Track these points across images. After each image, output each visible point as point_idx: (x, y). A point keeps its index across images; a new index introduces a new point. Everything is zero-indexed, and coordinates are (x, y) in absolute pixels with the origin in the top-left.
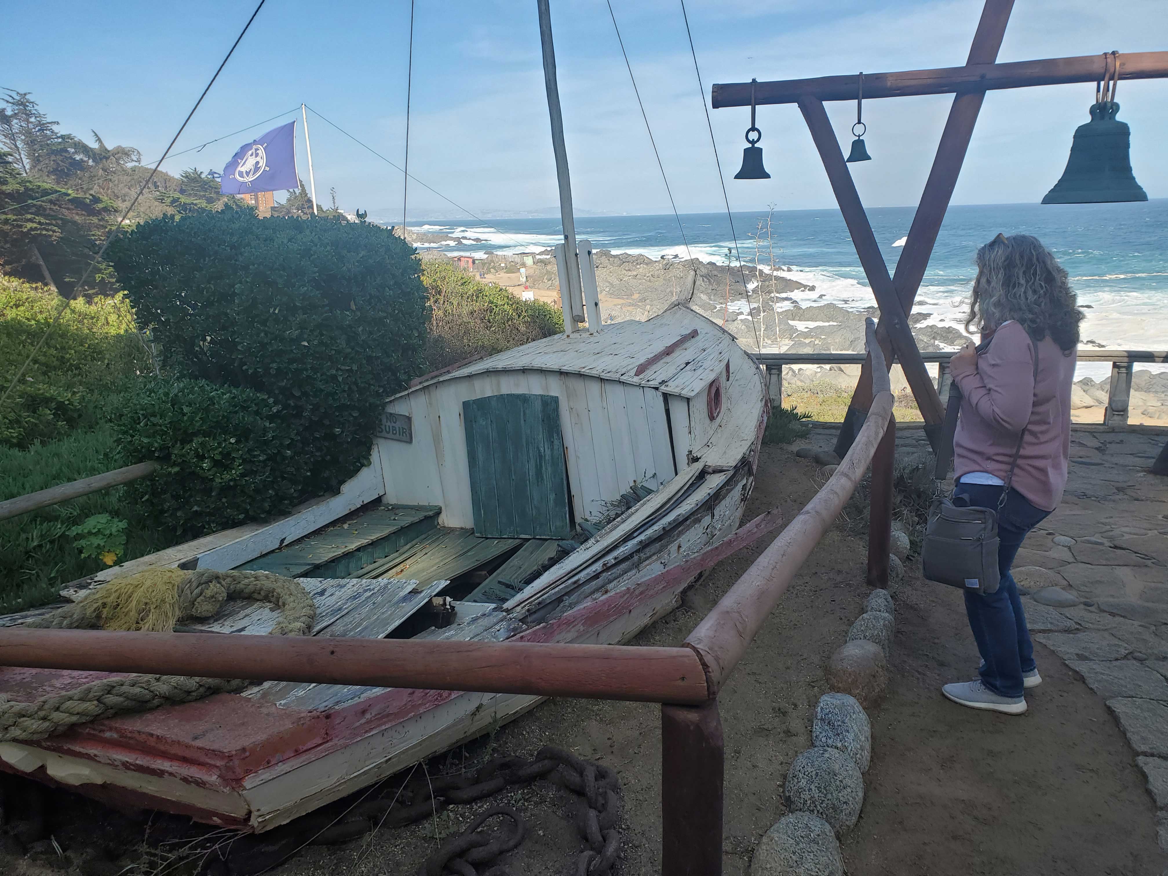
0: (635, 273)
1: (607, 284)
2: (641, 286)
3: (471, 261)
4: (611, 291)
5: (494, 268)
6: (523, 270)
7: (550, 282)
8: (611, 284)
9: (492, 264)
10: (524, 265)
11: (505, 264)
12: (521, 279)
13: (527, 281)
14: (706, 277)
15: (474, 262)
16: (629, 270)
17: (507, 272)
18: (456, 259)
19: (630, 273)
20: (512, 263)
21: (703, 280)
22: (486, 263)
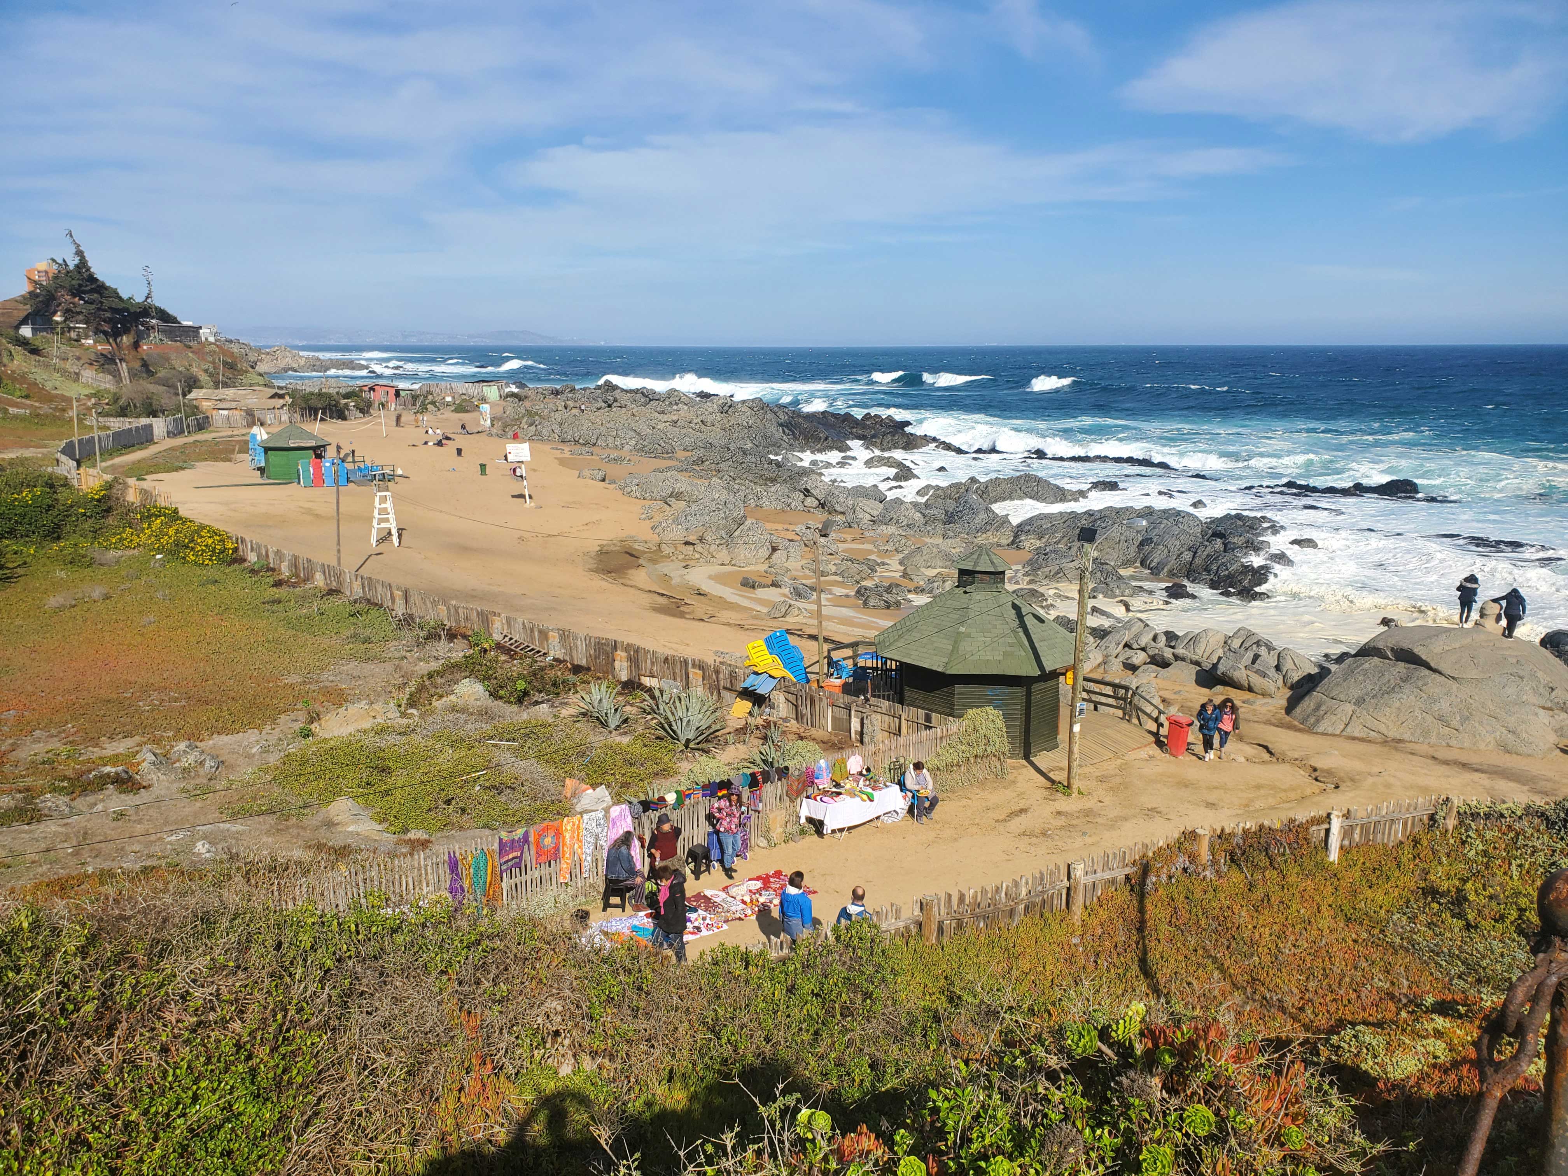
0: (675, 418)
1: (633, 434)
2: (687, 439)
3: (392, 392)
4: (640, 446)
5: (433, 403)
6: (485, 407)
7: (533, 428)
8: (639, 434)
9: (430, 397)
10: (484, 400)
11: (453, 398)
12: (482, 422)
13: (493, 425)
14: (787, 427)
15: (397, 394)
16: (663, 412)
17: (456, 411)
18: (367, 389)
19: (665, 417)
20: (464, 397)
21: (784, 432)
22: (418, 396)
